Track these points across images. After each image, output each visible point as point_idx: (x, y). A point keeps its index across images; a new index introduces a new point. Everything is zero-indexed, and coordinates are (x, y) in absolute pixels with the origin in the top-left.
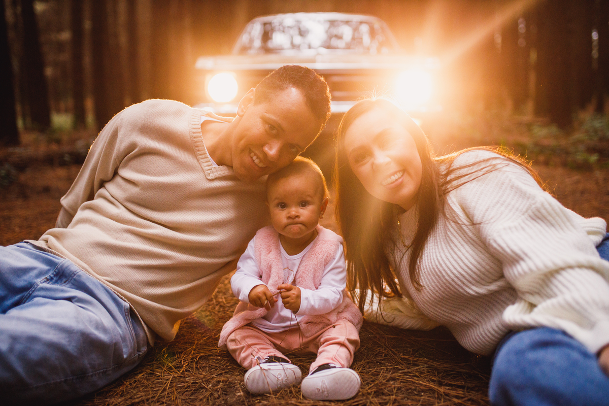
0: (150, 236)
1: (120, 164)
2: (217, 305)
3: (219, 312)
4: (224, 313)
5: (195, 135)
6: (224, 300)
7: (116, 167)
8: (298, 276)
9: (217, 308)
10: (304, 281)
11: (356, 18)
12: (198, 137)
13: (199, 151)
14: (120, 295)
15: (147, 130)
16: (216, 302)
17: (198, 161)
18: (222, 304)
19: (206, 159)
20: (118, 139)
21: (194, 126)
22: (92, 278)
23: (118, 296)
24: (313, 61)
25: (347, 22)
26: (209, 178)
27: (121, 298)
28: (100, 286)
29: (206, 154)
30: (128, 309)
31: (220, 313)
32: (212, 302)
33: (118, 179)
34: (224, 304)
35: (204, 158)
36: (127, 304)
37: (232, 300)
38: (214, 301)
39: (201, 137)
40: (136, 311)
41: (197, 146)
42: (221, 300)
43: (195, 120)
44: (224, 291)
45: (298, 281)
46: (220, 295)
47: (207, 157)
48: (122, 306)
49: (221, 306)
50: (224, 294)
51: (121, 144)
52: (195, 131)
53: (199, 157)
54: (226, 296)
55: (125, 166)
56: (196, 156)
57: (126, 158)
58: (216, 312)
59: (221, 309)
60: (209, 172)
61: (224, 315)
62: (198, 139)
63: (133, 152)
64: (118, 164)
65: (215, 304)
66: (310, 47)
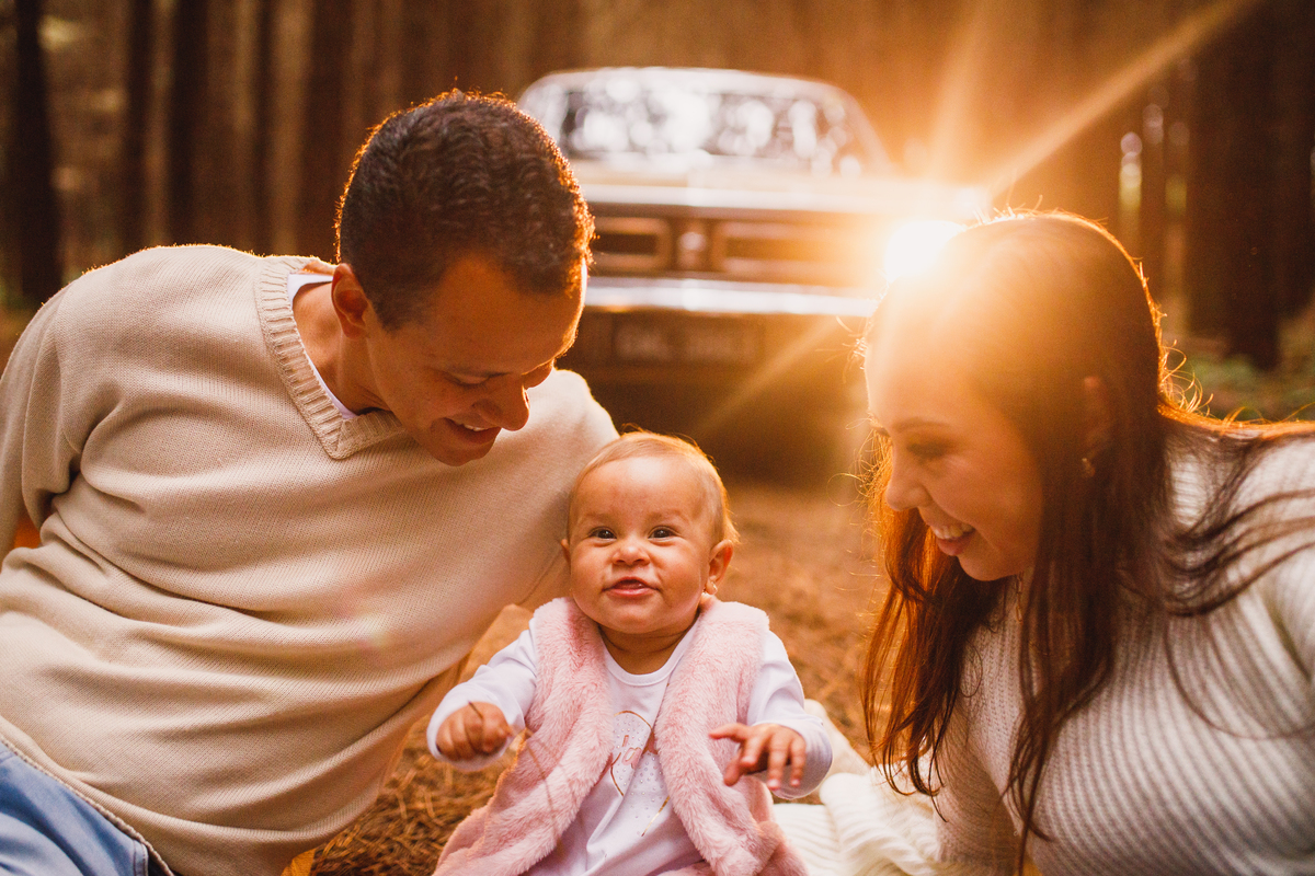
0: (203, 645)
1: (82, 449)
2: (410, 820)
3: (414, 842)
4: (428, 846)
5: (279, 339)
6: (429, 805)
7: (70, 457)
8: (662, 722)
9: (409, 828)
10: (680, 734)
11: (783, 86)
12: (289, 344)
13: (297, 382)
14: (122, 823)
15: (136, 344)
16: (408, 811)
17: (298, 410)
18: (423, 818)
19: (322, 404)
20: (63, 381)
21: (274, 315)
22: (40, 776)
23: (117, 825)
24: (682, 183)
25: (761, 98)
26: (337, 454)
27: (126, 832)
28: (63, 800)
29: (318, 387)
30: (143, 865)
31: (417, 846)
32: (396, 812)
33: (83, 494)
34: (430, 820)
35: (314, 401)
36: (139, 850)
37: (450, 805)
38: (402, 809)
39: (298, 343)
40: (167, 868)
41: (291, 371)
42: (420, 805)
43: (273, 295)
44: (430, 775)
45: (661, 735)
46: (422, 791)
47: (324, 397)
48: (126, 855)
49: (420, 825)
50: (432, 785)
51: (74, 396)
52: (276, 327)
53: (300, 398)
54: (434, 794)
55: (97, 457)
56: (290, 401)
57: (93, 433)
58: (406, 844)
59: (421, 836)
60: (334, 437)
61: (425, 852)
62: (290, 349)
63: (111, 415)
64: (77, 450)
65: (405, 816)
66: (670, 149)
